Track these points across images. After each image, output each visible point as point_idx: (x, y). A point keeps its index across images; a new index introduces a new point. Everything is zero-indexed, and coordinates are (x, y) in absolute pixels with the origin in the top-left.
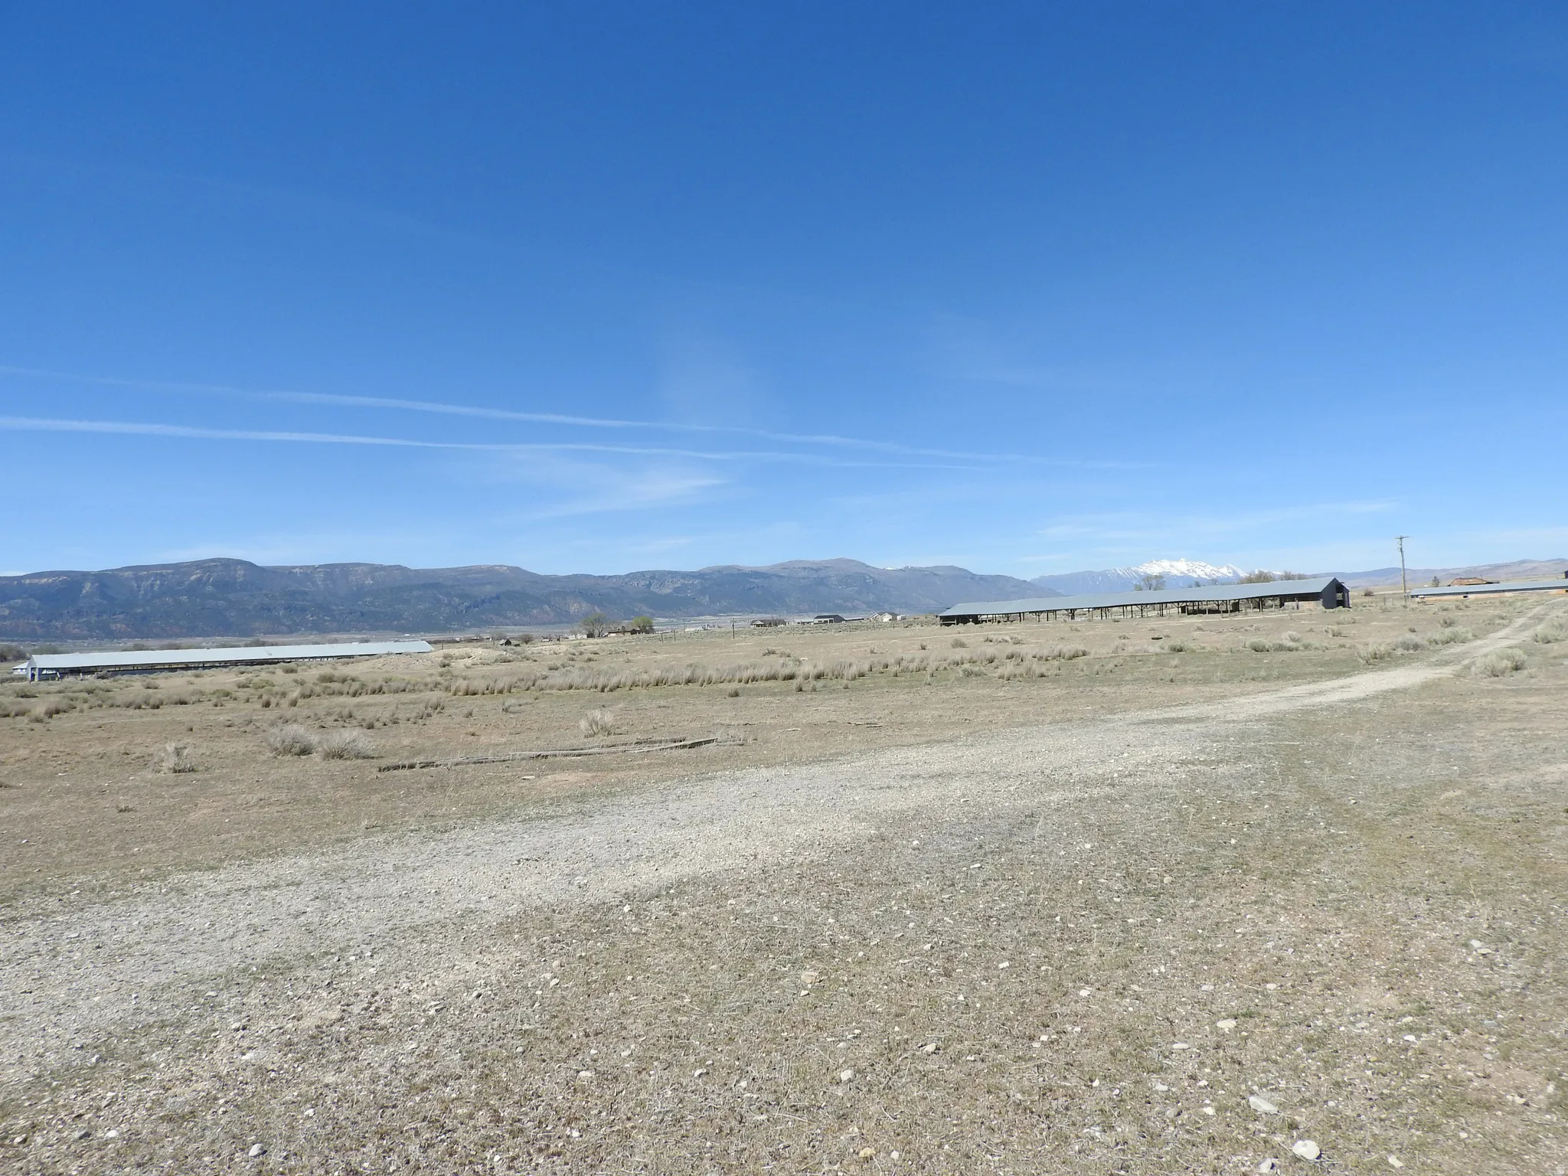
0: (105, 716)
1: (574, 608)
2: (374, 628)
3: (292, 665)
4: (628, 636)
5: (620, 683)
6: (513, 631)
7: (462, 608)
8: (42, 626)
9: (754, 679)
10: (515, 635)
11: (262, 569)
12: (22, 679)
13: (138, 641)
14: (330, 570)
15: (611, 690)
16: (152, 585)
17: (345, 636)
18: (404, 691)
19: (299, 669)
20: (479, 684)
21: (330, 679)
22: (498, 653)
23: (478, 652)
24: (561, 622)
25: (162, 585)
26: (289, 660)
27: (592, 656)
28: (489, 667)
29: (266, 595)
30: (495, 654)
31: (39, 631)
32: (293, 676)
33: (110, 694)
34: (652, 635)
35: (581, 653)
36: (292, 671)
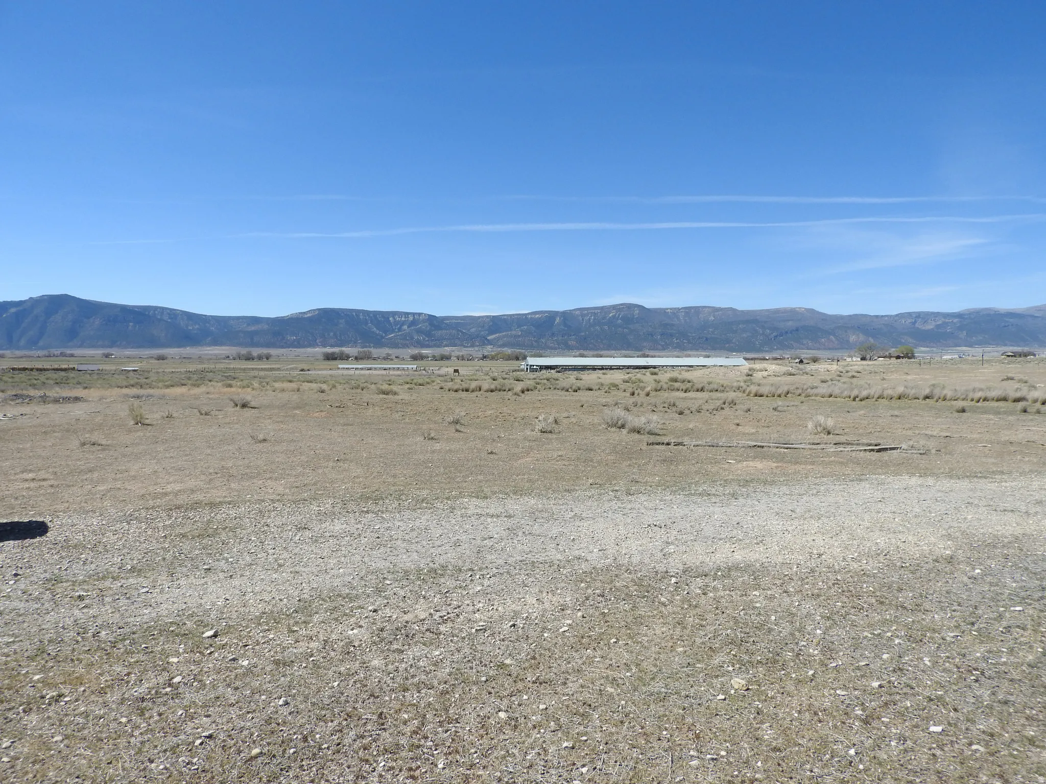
0: (551, 395)
1: (853, 338)
2: (714, 349)
3: (656, 370)
4: (893, 360)
5: (869, 396)
6: (806, 354)
7: (772, 336)
8: (536, 341)
9: (985, 399)
10: (808, 356)
11: (649, 310)
12: (522, 370)
13: (582, 351)
14: (688, 310)
15: (861, 400)
16: (590, 319)
17: (695, 353)
18: (717, 391)
19: (659, 373)
20: (764, 390)
21: (675, 380)
22: (786, 368)
23: (772, 367)
24: (842, 348)
25: (594, 319)
26: (655, 367)
27: (855, 374)
28: (779, 378)
29: (651, 326)
30: (784, 369)
31: (535, 344)
32: (655, 376)
33: (557, 382)
34: (913, 360)
35: (847, 372)
36: (655, 374)
